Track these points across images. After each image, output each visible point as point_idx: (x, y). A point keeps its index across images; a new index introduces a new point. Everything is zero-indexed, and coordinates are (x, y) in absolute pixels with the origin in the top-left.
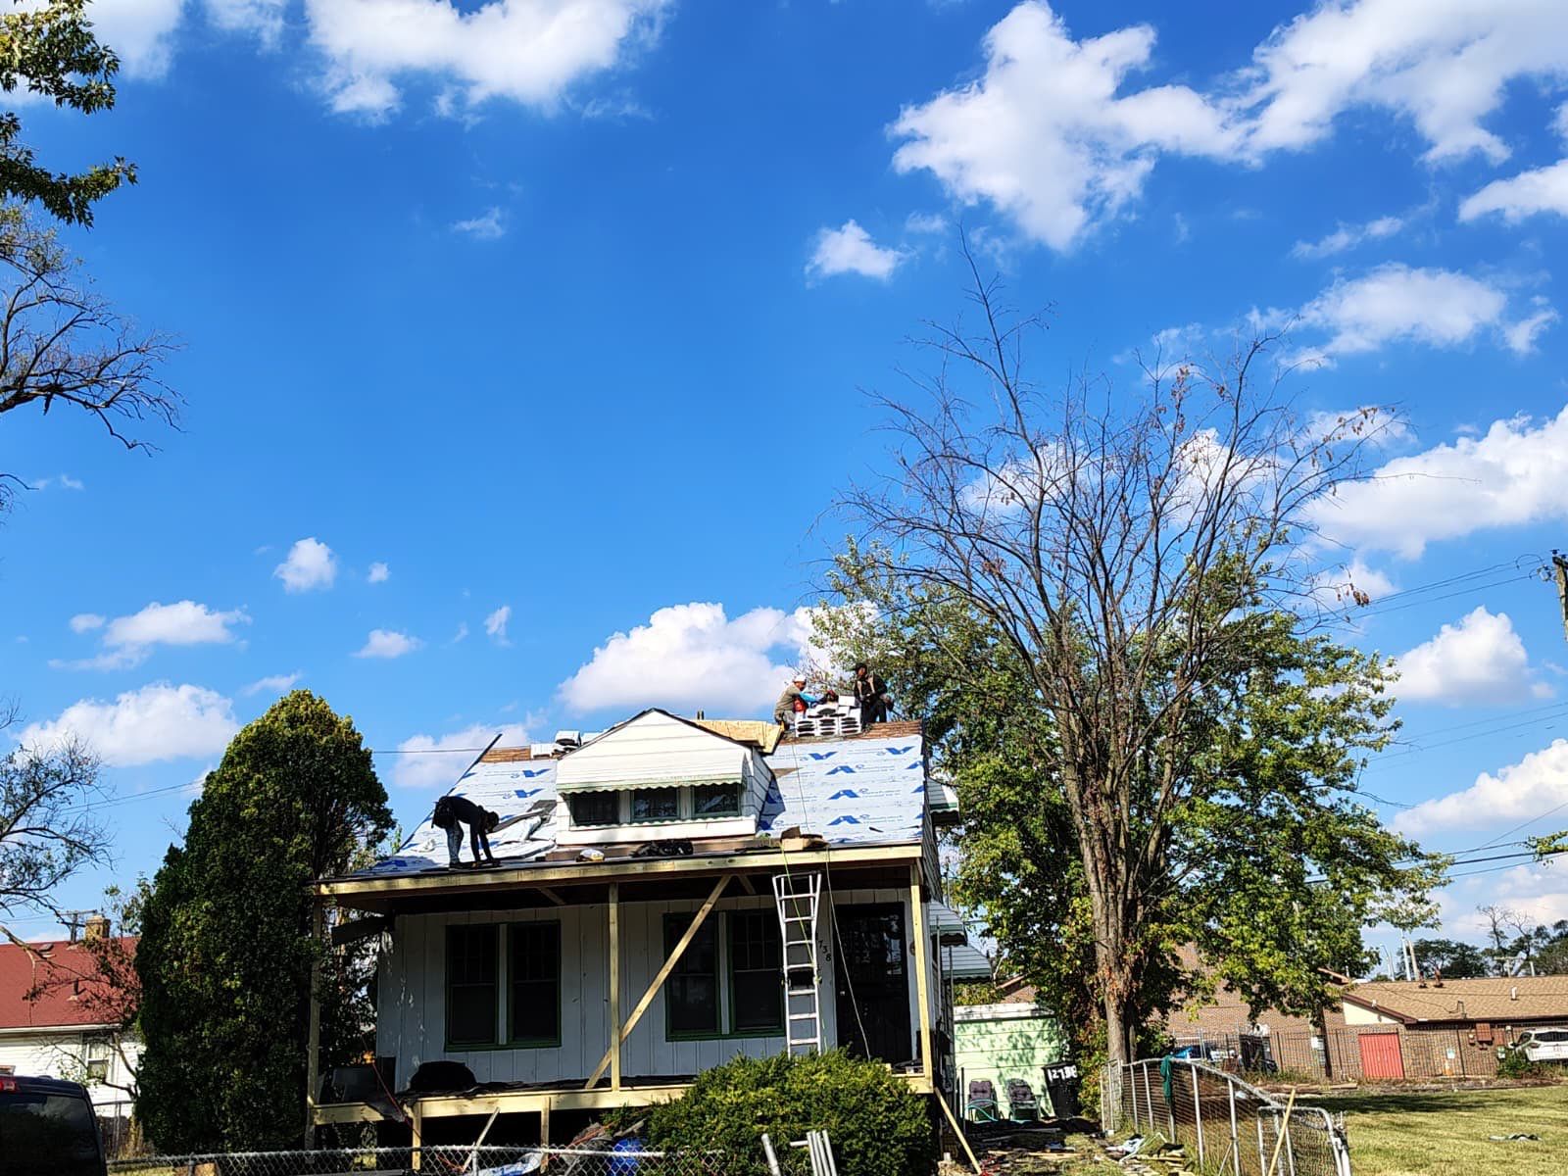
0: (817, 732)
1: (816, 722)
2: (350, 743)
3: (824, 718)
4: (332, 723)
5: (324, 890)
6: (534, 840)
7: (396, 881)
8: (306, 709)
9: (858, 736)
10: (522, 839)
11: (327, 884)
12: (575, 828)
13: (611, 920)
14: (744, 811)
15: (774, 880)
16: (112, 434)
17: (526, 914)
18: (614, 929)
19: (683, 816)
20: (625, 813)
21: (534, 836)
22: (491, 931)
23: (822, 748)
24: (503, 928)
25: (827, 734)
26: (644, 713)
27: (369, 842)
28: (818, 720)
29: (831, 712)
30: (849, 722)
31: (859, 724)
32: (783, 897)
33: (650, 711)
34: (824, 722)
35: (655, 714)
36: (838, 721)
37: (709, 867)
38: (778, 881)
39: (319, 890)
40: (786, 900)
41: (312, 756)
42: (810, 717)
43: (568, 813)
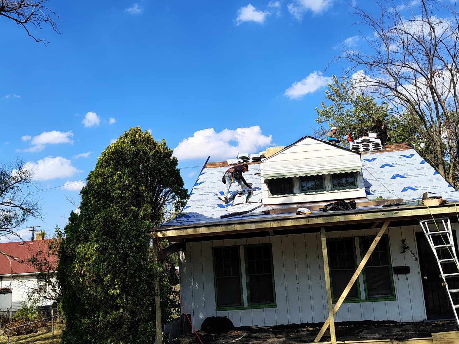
0: (361, 150)
1: (361, 145)
2: (166, 153)
3: (364, 143)
4: (154, 144)
5: (160, 235)
6: (250, 203)
7: (198, 229)
8: (140, 137)
9: (382, 151)
10: (244, 202)
11: (161, 231)
12: (272, 196)
13: (323, 247)
14: (359, 185)
15: (421, 223)
16: (29, 35)
17: (253, 241)
18: (325, 252)
19: (327, 189)
20: (296, 188)
21: (250, 200)
22: (235, 249)
23: (369, 156)
24: (242, 249)
25: (366, 150)
26: (302, 139)
27: (176, 207)
29: (368, 141)
30: (376, 145)
31: (381, 145)
32: (429, 233)
33: (306, 137)
34: (364, 145)
35: (308, 139)
36: (371, 145)
37: (383, 216)
38: (423, 223)
39: (156, 235)
40: (431, 234)
41: (148, 160)
42: (357, 143)
43: (268, 189)
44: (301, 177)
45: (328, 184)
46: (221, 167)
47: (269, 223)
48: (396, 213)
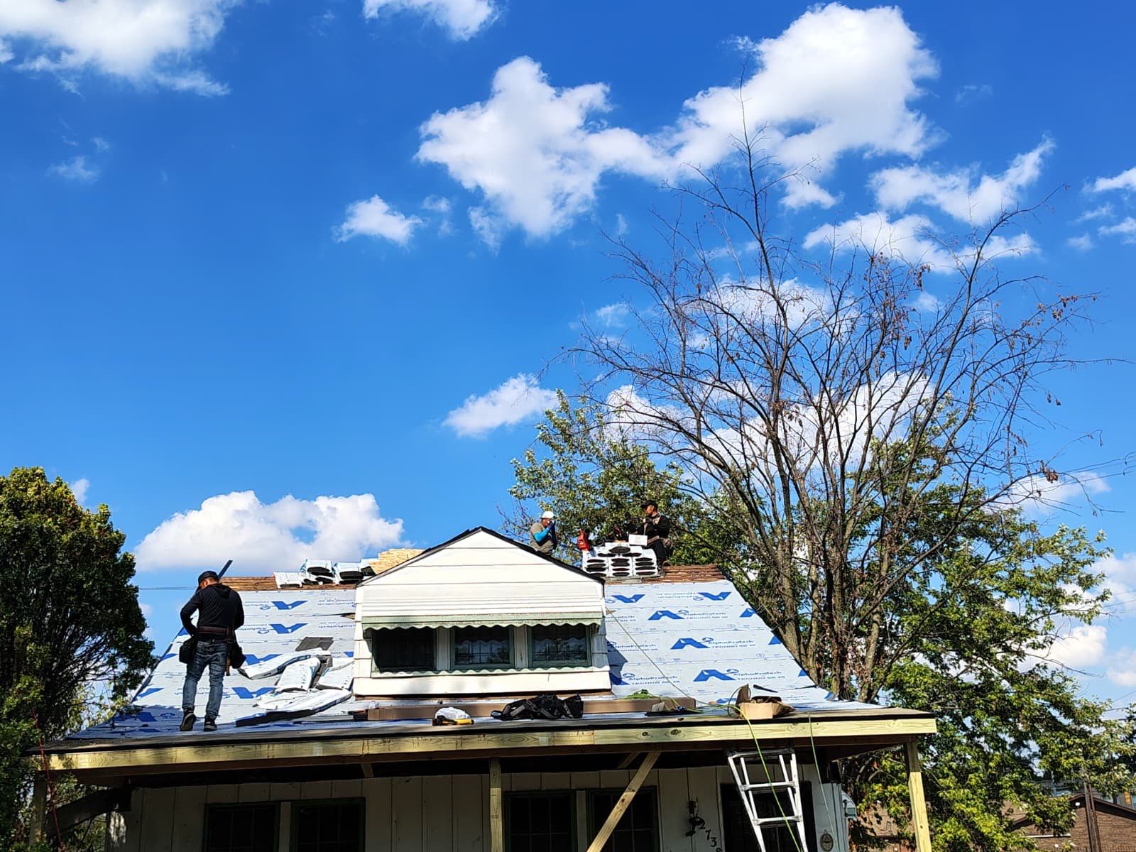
0: (609, 572)
1: (608, 561)
2: (105, 543)
3: (617, 557)
4: (76, 515)
5: (56, 763)
6: (321, 688)
7: (168, 750)
8: (38, 493)
9: (655, 580)
10: (306, 687)
11: (61, 753)
12: (379, 675)
13: (492, 813)
14: (595, 658)
15: (730, 760)
18: (497, 826)
19: (518, 663)
20: (443, 656)
21: (322, 681)
22: (269, 811)
23: (627, 590)
24: (286, 810)
25: (621, 574)
26: (467, 533)
27: (115, 688)
28: (610, 558)
29: (626, 552)
30: (644, 563)
31: (655, 565)
32: (749, 786)
33: (476, 530)
34: (616, 562)
35: (482, 534)
36: (632, 562)
37: (643, 740)
38: (737, 761)
39: (46, 763)
40: (752, 789)
41: (51, 556)
42: (601, 555)
43: (370, 655)
44: (455, 628)
45: (521, 651)
46: (256, 590)
47: (360, 743)
48: (674, 733)
